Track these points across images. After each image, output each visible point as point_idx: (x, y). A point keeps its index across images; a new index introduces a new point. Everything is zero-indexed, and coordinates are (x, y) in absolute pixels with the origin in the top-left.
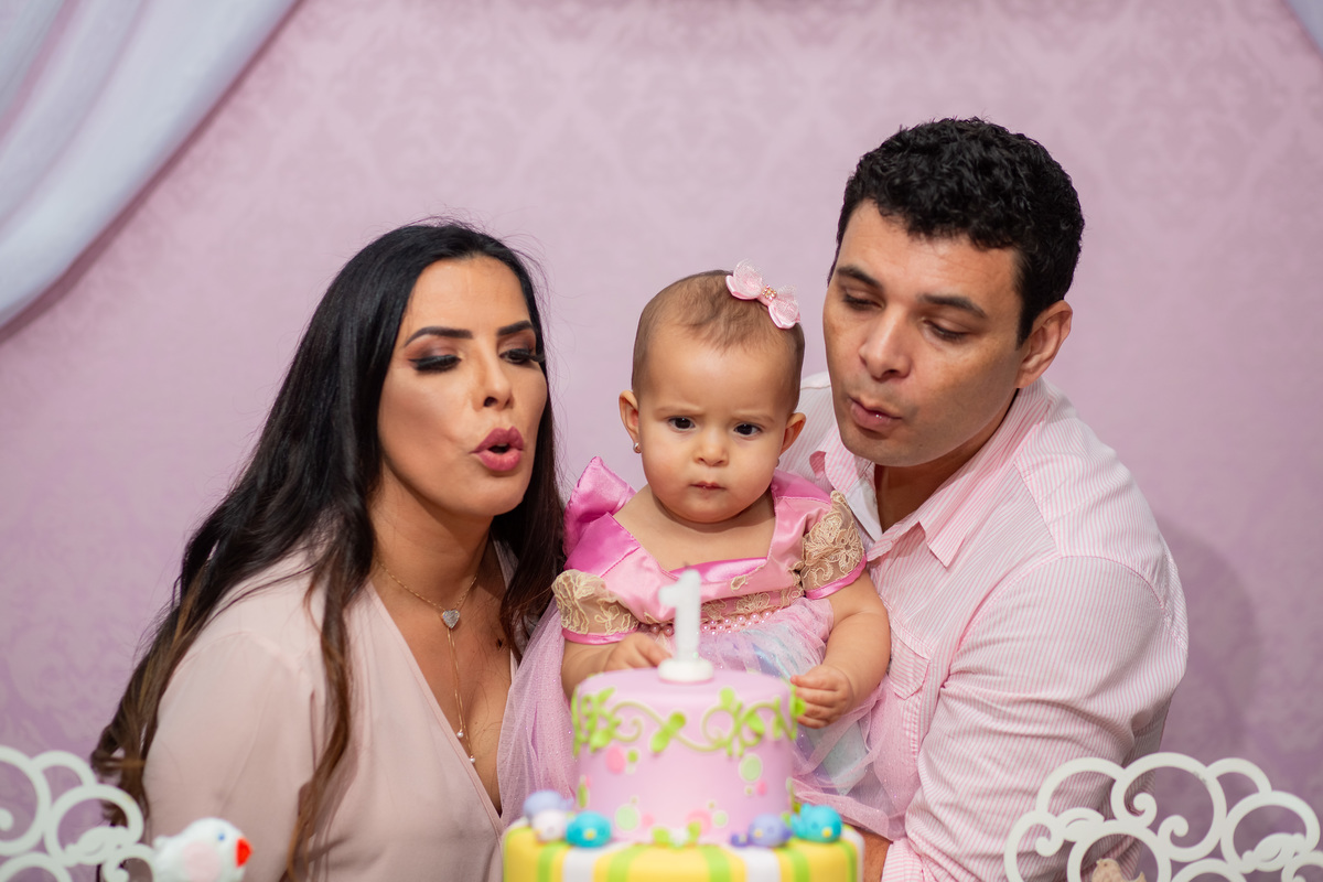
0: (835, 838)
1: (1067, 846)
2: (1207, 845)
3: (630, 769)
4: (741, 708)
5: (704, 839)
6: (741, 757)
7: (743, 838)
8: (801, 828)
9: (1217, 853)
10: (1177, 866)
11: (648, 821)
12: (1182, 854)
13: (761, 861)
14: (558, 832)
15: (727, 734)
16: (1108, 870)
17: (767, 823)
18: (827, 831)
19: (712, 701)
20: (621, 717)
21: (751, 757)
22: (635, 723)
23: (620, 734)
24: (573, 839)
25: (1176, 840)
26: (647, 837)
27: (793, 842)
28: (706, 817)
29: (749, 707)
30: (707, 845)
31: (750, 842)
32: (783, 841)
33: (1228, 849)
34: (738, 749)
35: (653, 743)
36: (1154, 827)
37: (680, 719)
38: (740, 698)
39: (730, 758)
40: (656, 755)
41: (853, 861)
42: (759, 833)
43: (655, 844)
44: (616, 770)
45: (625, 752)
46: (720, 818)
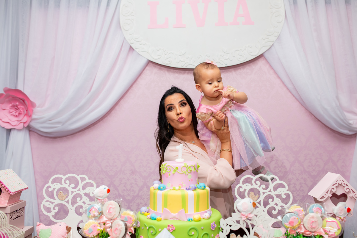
0: (204, 188)
1: (245, 190)
2: (268, 190)
3: (169, 177)
4: (188, 166)
5: (182, 189)
6: (188, 175)
7: (188, 188)
8: (198, 187)
9: (270, 191)
10: (264, 193)
11: (172, 186)
12: (264, 191)
13: (191, 192)
14: (157, 188)
15: (185, 171)
16: (252, 194)
17: (192, 186)
18: (203, 187)
19: (183, 165)
20: (167, 168)
21: (189, 175)
22: (170, 169)
23: (167, 171)
24: (159, 189)
25: (263, 189)
26: (172, 188)
27: (197, 189)
28: (182, 185)
29: (189, 166)
30: (182, 190)
31: (189, 189)
32: (195, 189)
33: (272, 190)
34: (187, 173)
35: (173, 172)
36: (260, 187)
37: (177, 168)
38: (188, 164)
39: (186, 175)
40: (173, 174)
41: (208, 193)
42: (190, 187)
43: (173, 189)
44: (167, 177)
45: (168, 174)
46: (184, 185)
